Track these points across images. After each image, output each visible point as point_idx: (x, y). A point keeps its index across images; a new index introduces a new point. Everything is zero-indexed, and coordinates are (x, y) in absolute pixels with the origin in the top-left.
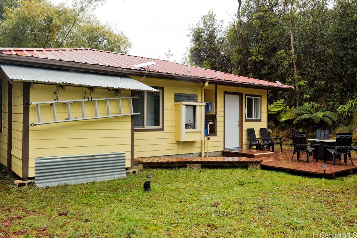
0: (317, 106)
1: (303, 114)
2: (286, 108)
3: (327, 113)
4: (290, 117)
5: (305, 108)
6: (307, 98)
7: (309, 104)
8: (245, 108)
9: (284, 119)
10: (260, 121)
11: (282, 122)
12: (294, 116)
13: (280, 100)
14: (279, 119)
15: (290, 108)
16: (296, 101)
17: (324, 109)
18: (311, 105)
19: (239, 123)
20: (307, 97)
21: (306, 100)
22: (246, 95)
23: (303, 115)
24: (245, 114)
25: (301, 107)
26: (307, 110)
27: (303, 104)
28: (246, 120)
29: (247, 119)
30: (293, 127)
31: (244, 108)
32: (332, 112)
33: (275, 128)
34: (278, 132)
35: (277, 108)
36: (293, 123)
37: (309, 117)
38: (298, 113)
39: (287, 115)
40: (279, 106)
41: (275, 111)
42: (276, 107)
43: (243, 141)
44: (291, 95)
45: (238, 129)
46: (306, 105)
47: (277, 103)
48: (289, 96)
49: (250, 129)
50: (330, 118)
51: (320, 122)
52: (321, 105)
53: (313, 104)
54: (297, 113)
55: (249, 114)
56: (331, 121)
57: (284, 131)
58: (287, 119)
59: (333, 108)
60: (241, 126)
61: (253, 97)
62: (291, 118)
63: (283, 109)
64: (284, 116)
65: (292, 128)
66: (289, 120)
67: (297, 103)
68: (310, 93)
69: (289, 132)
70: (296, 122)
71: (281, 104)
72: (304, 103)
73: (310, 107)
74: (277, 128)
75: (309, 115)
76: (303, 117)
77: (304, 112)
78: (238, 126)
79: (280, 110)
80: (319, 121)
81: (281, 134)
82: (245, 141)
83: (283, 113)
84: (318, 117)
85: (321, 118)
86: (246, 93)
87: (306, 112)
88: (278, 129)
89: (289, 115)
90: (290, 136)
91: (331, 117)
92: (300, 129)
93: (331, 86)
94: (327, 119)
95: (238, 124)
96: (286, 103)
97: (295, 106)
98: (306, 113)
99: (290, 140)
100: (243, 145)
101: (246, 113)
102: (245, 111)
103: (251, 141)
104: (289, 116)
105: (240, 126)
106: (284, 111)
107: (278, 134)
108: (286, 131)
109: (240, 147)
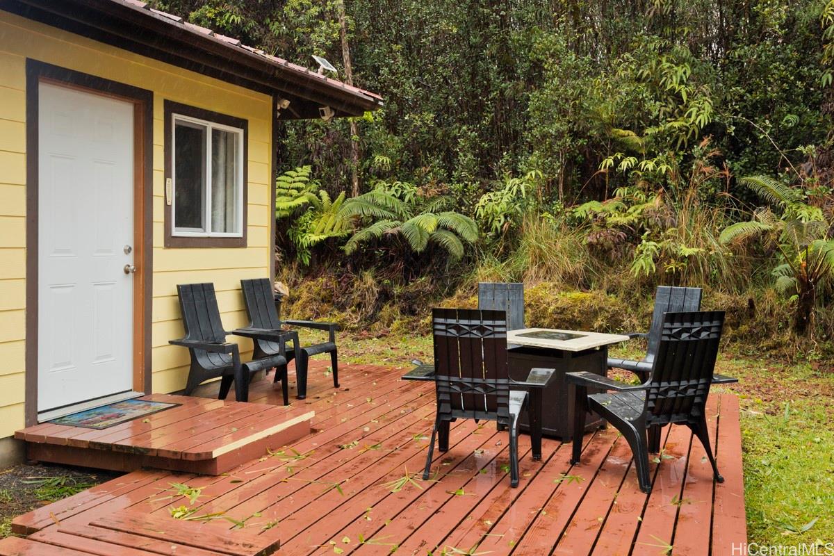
0: (415, 195)
1: (375, 219)
2: (320, 198)
3: (449, 218)
4: (332, 230)
5: (380, 201)
6: (383, 169)
7: (390, 187)
8: (167, 174)
9: (314, 238)
10: (240, 243)
11: (305, 245)
12: (344, 227)
13: (299, 169)
14: (294, 235)
15: (333, 199)
16: (351, 174)
17: (437, 204)
18: (396, 191)
19: (131, 256)
20: (383, 165)
21: (381, 175)
22: (171, 107)
23: (373, 222)
24: (167, 208)
25: (368, 196)
26: (385, 208)
27: (373, 189)
28: (171, 242)
29: (177, 232)
30: (343, 265)
31: (162, 174)
32: (462, 215)
33: (284, 270)
34: (295, 284)
35: (290, 198)
36: (343, 251)
37: (395, 231)
38: (357, 217)
39: (322, 221)
40: (294, 192)
41: (283, 210)
42: (285, 195)
43: (154, 352)
44: (335, 154)
45: (125, 289)
46: (382, 191)
47: (290, 180)
48: (327, 159)
49: (192, 286)
50: (456, 234)
51: (426, 249)
52: (426, 190)
53: (402, 188)
54: (354, 217)
55: (189, 211)
56: (460, 243)
57: (314, 278)
58: (323, 237)
59: (461, 203)
60: (142, 272)
61: (211, 126)
62: (335, 234)
63: (311, 203)
64: (314, 226)
65: (342, 269)
66: (328, 239)
67: (353, 184)
68: (392, 150)
69: (333, 284)
70: (355, 246)
71: (301, 185)
72: (375, 184)
73: (393, 195)
74: (290, 269)
75: (394, 223)
76: (377, 229)
77: (378, 212)
78: (127, 272)
79: (299, 205)
80: (425, 242)
81: (305, 290)
82: (164, 356)
83: (309, 214)
84: (421, 230)
85: (431, 235)
86: (171, 98)
87: (386, 213)
88: (294, 271)
89: (331, 222)
90: (334, 298)
91: (459, 230)
92: (367, 273)
93: (444, 136)
94: (448, 239)
95: (129, 260)
96: (317, 181)
97: (349, 194)
98: (384, 218)
99: (336, 312)
100: (154, 377)
101: (172, 201)
102: (164, 190)
103: (196, 351)
104: (330, 227)
105: (136, 273)
106: (313, 208)
107: (295, 291)
108: (320, 280)
109: (135, 389)
